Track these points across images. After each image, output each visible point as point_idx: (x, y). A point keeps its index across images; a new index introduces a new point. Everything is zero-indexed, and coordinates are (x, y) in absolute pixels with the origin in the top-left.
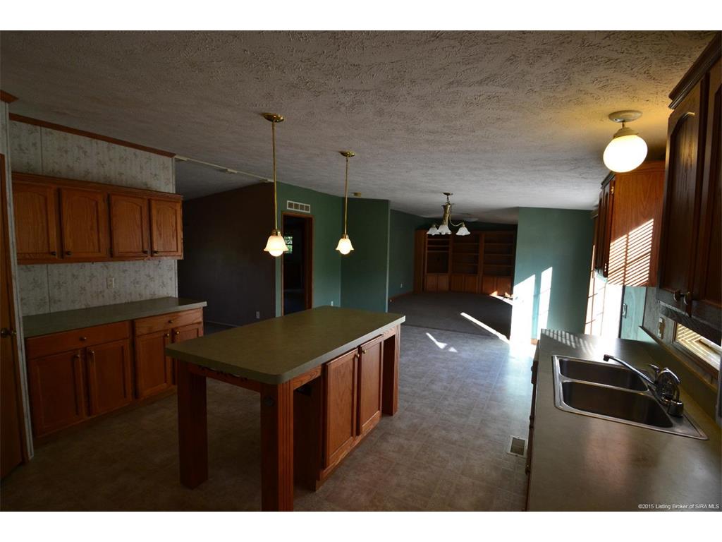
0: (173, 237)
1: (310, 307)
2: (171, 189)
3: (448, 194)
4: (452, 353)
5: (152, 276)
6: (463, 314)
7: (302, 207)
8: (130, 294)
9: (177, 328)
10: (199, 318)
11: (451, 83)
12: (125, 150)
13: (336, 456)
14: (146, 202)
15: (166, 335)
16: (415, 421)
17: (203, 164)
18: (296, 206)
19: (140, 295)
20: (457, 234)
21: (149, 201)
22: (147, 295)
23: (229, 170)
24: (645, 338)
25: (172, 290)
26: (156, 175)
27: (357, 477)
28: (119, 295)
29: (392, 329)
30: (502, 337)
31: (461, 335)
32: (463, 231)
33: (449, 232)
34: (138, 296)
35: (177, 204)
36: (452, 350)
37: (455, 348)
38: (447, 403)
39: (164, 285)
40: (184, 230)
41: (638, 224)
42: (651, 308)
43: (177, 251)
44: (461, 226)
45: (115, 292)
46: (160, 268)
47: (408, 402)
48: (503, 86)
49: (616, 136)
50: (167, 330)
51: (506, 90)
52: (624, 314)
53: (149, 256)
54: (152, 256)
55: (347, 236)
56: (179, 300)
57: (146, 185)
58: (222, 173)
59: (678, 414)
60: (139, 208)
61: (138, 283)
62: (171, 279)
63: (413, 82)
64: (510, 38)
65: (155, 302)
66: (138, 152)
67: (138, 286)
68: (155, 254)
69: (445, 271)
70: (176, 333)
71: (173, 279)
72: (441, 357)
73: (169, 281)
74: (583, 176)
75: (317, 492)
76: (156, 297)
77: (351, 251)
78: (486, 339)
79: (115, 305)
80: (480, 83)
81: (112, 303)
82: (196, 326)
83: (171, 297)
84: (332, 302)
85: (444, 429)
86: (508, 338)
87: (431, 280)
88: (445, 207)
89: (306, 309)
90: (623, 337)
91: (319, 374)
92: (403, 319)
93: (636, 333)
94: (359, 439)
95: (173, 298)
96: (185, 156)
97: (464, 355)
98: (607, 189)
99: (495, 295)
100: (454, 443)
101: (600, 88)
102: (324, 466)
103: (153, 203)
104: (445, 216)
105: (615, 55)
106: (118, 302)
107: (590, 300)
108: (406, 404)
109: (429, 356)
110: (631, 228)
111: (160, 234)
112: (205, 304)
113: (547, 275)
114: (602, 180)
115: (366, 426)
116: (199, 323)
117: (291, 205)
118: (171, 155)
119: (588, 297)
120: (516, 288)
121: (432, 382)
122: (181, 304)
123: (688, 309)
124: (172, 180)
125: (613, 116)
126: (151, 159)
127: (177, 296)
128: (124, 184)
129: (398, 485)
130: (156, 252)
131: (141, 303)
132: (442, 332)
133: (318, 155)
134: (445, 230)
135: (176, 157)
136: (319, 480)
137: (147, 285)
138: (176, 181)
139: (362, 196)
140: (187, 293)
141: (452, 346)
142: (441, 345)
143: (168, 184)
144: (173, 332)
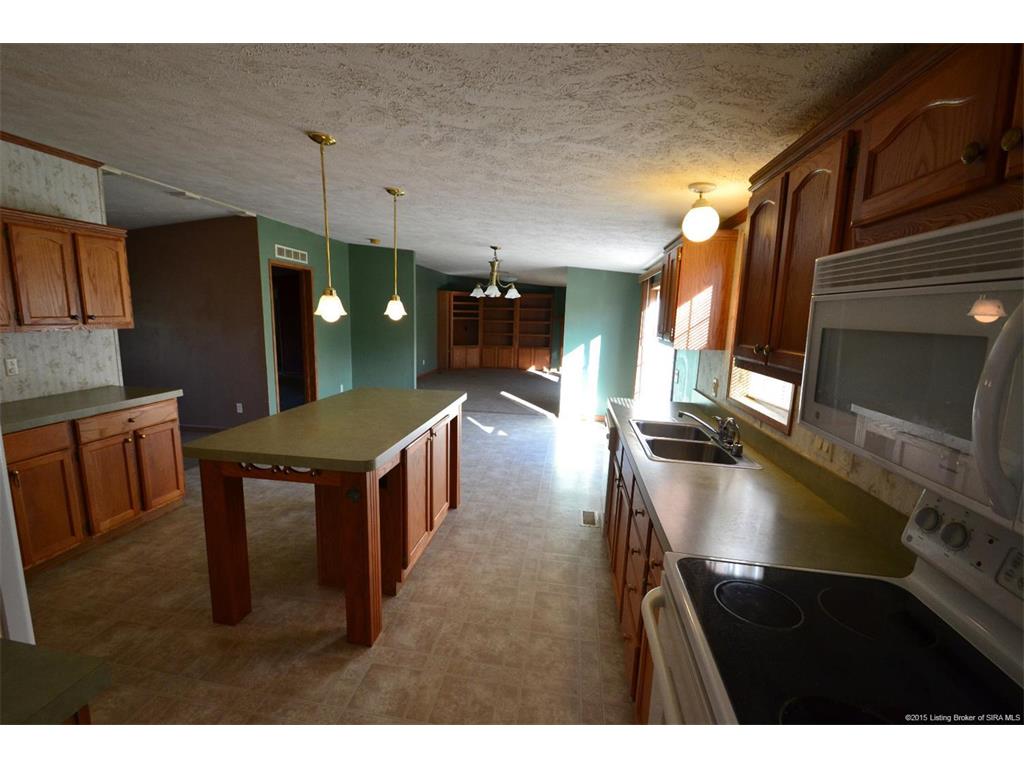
0: (116, 295)
1: (314, 397)
2: (98, 217)
3: (495, 248)
4: (502, 437)
5: (78, 356)
6: (503, 393)
7: (296, 255)
8: (47, 383)
9: (141, 429)
10: (172, 413)
11: (561, 138)
12: (17, 151)
13: (415, 553)
14: (69, 238)
15: (126, 441)
16: (483, 510)
17: (144, 182)
18: (289, 253)
19: (62, 383)
20: (506, 297)
21: (74, 236)
22: (74, 383)
23: (187, 193)
24: (699, 399)
25: (112, 374)
26: (72, 195)
27: (437, 574)
28: (28, 386)
29: (454, 409)
30: (550, 415)
31: (506, 416)
32: (513, 294)
33: (498, 294)
34: (59, 387)
35: (119, 243)
36: (501, 433)
37: (504, 431)
38: (510, 488)
39: (99, 368)
40: (132, 283)
41: (700, 290)
42: (704, 371)
43: (124, 315)
44: (510, 287)
45: (21, 381)
46: (91, 343)
47: (469, 492)
48: (609, 148)
49: (694, 206)
50: (128, 433)
51: (611, 151)
52: (676, 380)
53: (81, 324)
54: (84, 323)
55: (398, 298)
56: (126, 389)
57: (58, 210)
58: (174, 198)
59: (739, 454)
60: (57, 247)
61: (57, 365)
62: (110, 358)
63: (524, 130)
64: (636, 110)
65: (86, 395)
66: (39, 154)
67: (57, 370)
68: (90, 321)
69: (475, 342)
70: (141, 437)
71: (114, 358)
72: (491, 441)
73: (108, 363)
74: (646, 238)
75: (398, 595)
76: (89, 387)
77: (404, 317)
78: (535, 418)
79: (23, 402)
80: (589, 142)
81: (17, 397)
82: (170, 425)
83: (112, 386)
84: (342, 387)
85: (516, 513)
86: (557, 415)
87: (459, 355)
88: (492, 264)
89: (308, 402)
90: (674, 400)
91: (398, 461)
92: (464, 397)
93: (690, 396)
94: (433, 532)
95: (115, 387)
96: (120, 169)
97: (515, 437)
98: (674, 254)
99: (532, 369)
100: (529, 525)
101: (690, 162)
102: (405, 565)
103: (81, 241)
104: (492, 275)
105: (711, 137)
106: (27, 395)
107: (638, 369)
108: (468, 495)
109: (478, 442)
110: (695, 294)
111: (96, 290)
112: (180, 393)
113: (596, 343)
114: (665, 244)
115: (438, 519)
116: (173, 421)
117: (281, 252)
118: (95, 164)
119: (636, 366)
120: (565, 359)
121: (490, 468)
122: (130, 395)
123: (766, 359)
124: (100, 204)
125: (691, 186)
126: (62, 170)
127: (122, 384)
128: (20, 206)
129: (484, 572)
130: (91, 317)
131: (65, 395)
132: (484, 414)
133: (352, 189)
134: (494, 292)
135: (104, 168)
136: (400, 581)
137: (71, 370)
138: (106, 206)
139: (381, 244)
140: (139, 379)
141: (501, 429)
142: (489, 430)
143: (92, 211)
144: (137, 436)
